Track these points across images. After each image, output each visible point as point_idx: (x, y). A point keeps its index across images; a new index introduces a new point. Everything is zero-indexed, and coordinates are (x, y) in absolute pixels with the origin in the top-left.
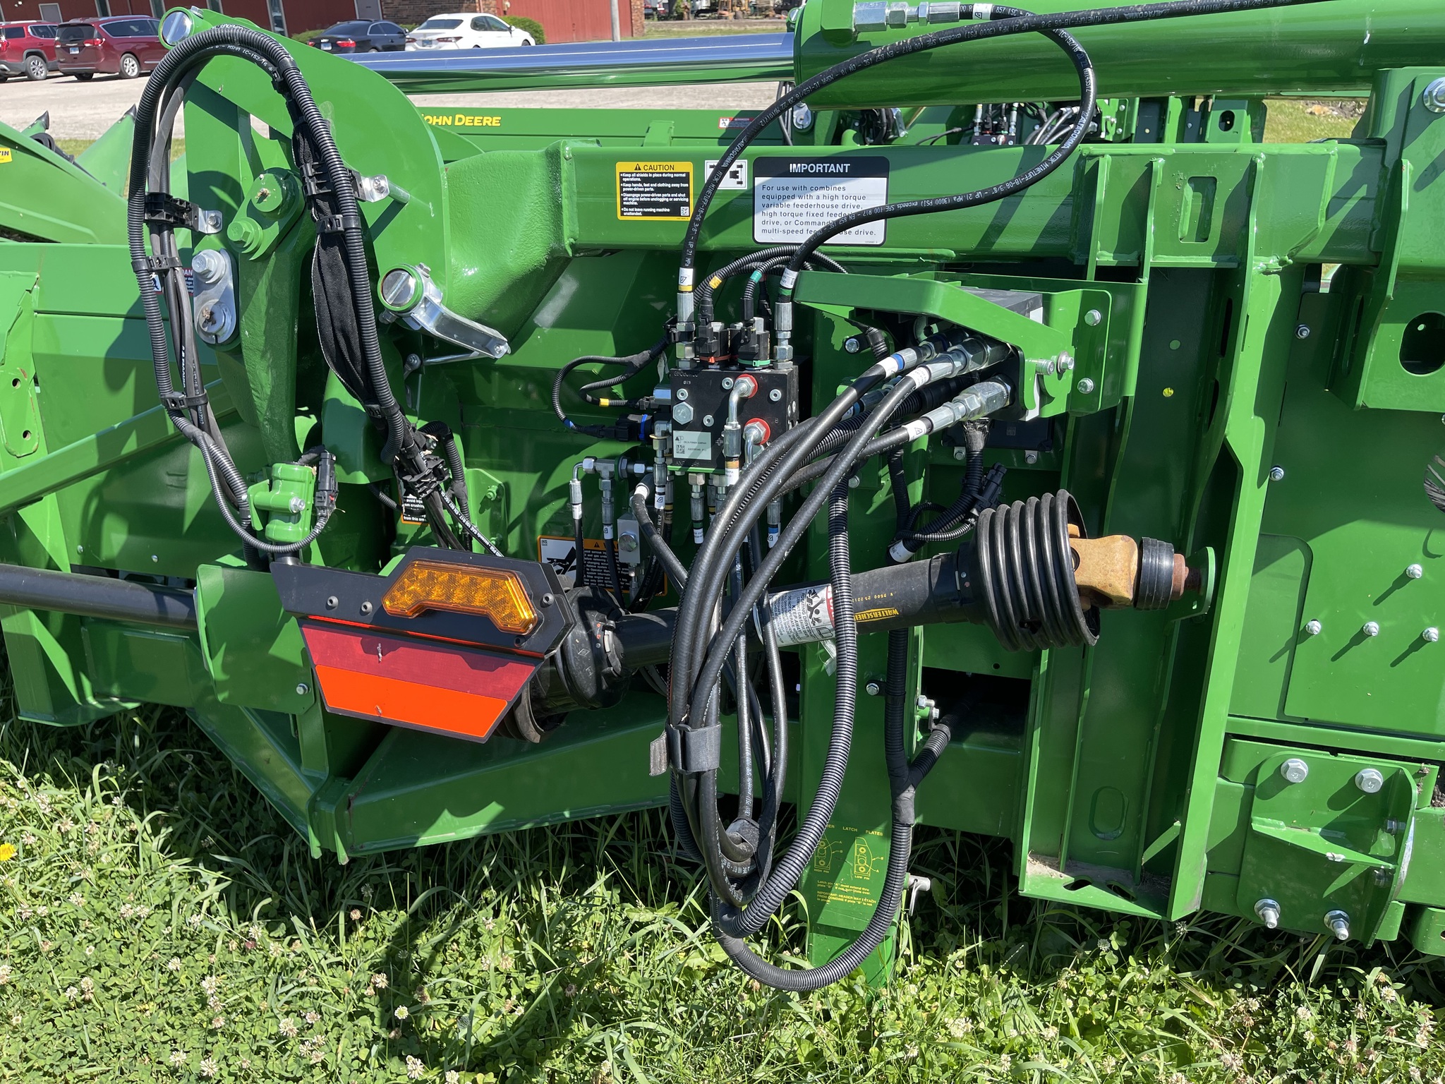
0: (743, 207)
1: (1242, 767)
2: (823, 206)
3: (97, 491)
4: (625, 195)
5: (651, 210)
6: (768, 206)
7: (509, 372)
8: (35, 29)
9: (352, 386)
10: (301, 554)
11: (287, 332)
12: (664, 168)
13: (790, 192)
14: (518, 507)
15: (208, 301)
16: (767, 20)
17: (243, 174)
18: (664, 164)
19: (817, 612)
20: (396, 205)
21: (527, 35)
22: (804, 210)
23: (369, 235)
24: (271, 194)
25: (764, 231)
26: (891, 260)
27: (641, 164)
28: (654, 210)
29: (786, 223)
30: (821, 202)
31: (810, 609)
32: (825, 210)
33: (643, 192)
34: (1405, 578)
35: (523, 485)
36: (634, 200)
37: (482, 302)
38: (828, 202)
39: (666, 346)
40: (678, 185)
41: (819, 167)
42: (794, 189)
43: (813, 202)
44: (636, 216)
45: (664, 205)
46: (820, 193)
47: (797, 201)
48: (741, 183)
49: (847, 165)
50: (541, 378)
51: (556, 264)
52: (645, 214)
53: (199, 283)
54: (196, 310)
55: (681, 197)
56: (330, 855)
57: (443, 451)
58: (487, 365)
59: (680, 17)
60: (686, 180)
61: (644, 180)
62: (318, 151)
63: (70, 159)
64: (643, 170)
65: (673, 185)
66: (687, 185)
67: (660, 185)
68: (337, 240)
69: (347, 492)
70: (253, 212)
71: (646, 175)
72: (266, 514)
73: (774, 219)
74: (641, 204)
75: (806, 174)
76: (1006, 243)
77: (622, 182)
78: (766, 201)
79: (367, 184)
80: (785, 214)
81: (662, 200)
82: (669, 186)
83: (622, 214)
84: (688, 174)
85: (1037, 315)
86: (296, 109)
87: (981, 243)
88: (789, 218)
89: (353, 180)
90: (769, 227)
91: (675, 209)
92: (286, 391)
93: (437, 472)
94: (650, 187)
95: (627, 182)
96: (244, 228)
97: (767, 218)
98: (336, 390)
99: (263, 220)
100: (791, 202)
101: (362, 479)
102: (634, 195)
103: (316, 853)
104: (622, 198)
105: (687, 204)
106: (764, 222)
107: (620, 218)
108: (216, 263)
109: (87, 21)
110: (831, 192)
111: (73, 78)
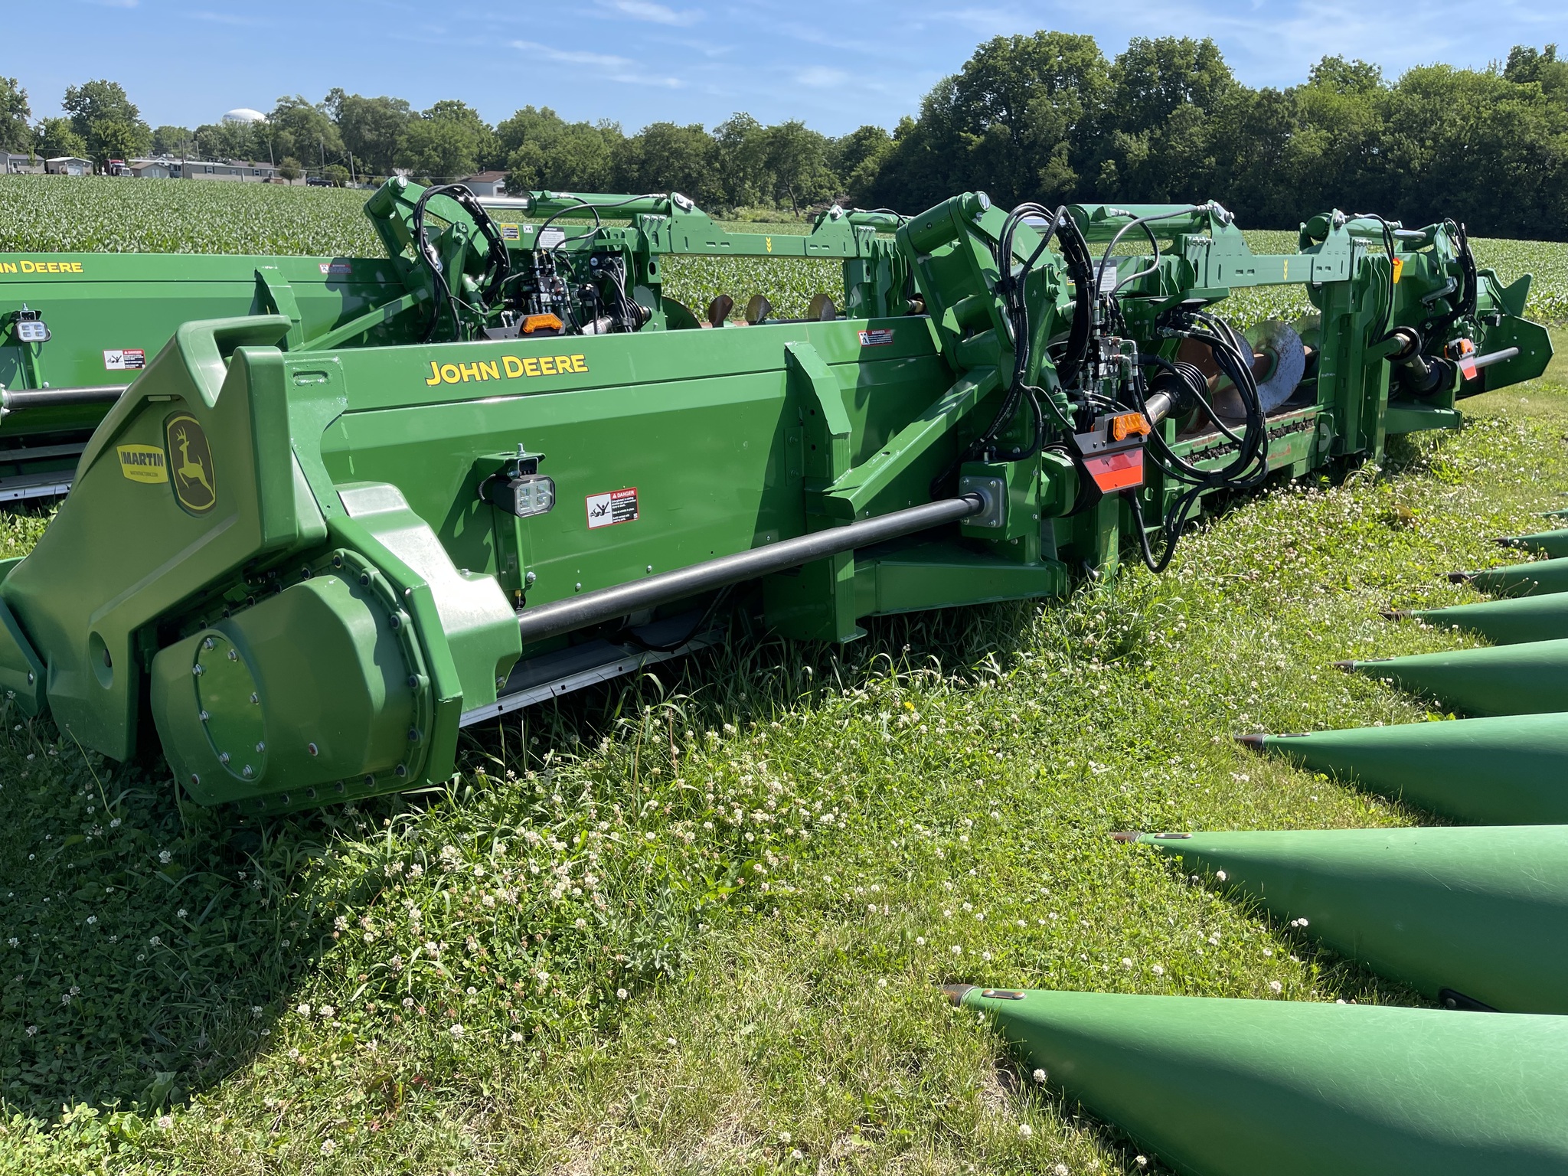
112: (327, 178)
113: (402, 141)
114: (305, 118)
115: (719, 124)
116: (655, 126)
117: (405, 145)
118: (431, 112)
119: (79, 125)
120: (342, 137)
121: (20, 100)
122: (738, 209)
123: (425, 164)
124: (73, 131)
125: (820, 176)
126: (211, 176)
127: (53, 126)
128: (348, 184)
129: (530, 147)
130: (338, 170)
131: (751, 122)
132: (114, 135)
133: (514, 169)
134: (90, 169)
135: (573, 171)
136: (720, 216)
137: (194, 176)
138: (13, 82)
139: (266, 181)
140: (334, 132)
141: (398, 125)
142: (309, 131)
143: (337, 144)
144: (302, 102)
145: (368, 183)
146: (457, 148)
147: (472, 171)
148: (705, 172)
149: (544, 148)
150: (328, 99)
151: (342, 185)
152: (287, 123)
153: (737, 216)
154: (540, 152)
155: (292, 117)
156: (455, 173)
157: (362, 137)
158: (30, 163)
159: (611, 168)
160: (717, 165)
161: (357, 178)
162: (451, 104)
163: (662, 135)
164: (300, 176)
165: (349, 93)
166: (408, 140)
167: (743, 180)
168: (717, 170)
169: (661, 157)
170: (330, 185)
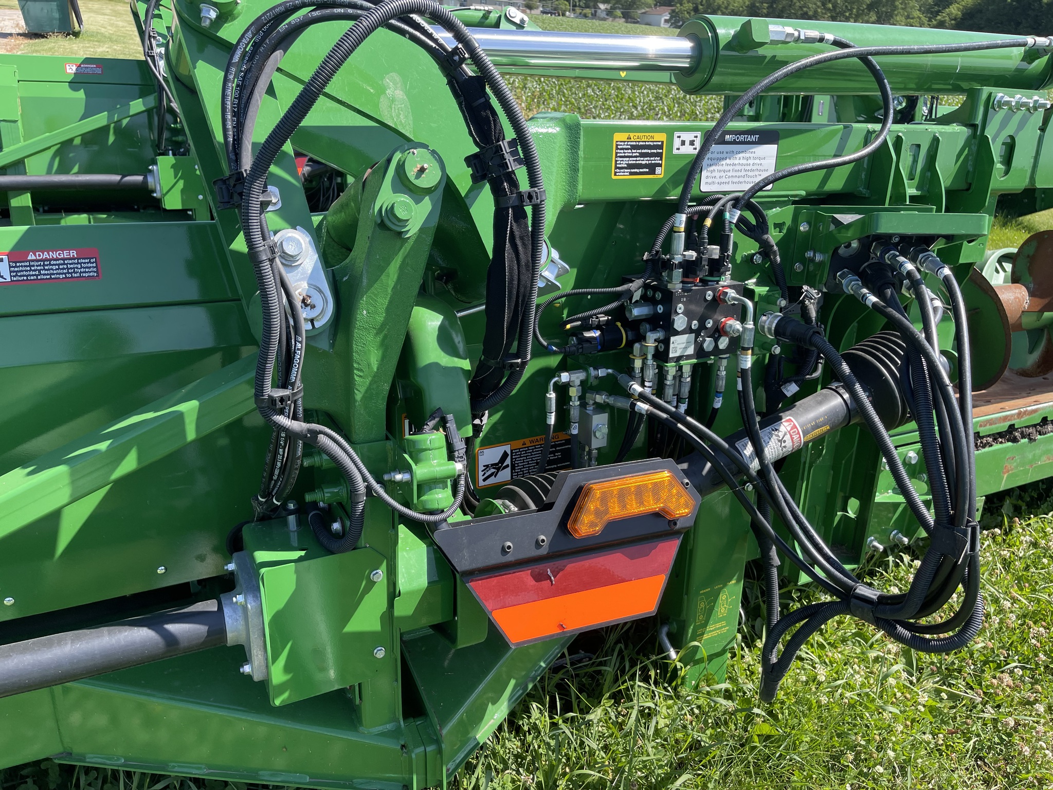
2: (742, 165)
4: (618, 159)
5: (636, 170)
6: (711, 165)
12: (647, 138)
13: (725, 155)
18: (647, 134)
19: (785, 442)
22: (731, 168)
25: (707, 183)
26: (774, 199)
27: (632, 135)
28: (638, 171)
29: (720, 177)
30: (742, 161)
31: (779, 441)
32: (743, 167)
33: (632, 157)
36: (624, 163)
38: (745, 162)
40: (655, 151)
41: (742, 138)
42: (727, 153)
43: (737, 162)
44: (624, 176)
45: (645, 166)
46: (741, 155)
47: (728, 161)
48: (695, 149)
49: (757, 136)
52: (631, 174)
55: (656, 160)
60: (661, 147)
61: (634, 147)
64: (632, 140)
65: (652, 151)
66: (661, 151)
67: (643, 151)
71: (634, 143)
73: (714, 174)
74: (630, 166)
75: (734, 142)
77: (617, 148)
78: (710, 162)
80: (720, 171)
81: (644, 162)
82: (649, 151)
83: (615, 175)
84: (662, 142)
87: (819, 187)
88: (722, 174)
90: (710, 180)
91: (652, 169)
94: (636, 152)
95: (621, 149)
97: (709, 174)
100: (724, 162)
102: (624, 159)
104: (616, 161)
105: (660, 165)
106: (707, 177)
107: (614, 177)
110: (747, 155)
112: (555, 9)
125: (913, 18)
128: (567, 13)
130: (562, 4)
133: (678, 5)
145: (580, 14)
147: (650, 7)
148: (819, 10)
151: (564, 15)
160: (830, 6)
161: (574, 10)
164: (537, 8)
168: (829, 9)
170: (555, 14)
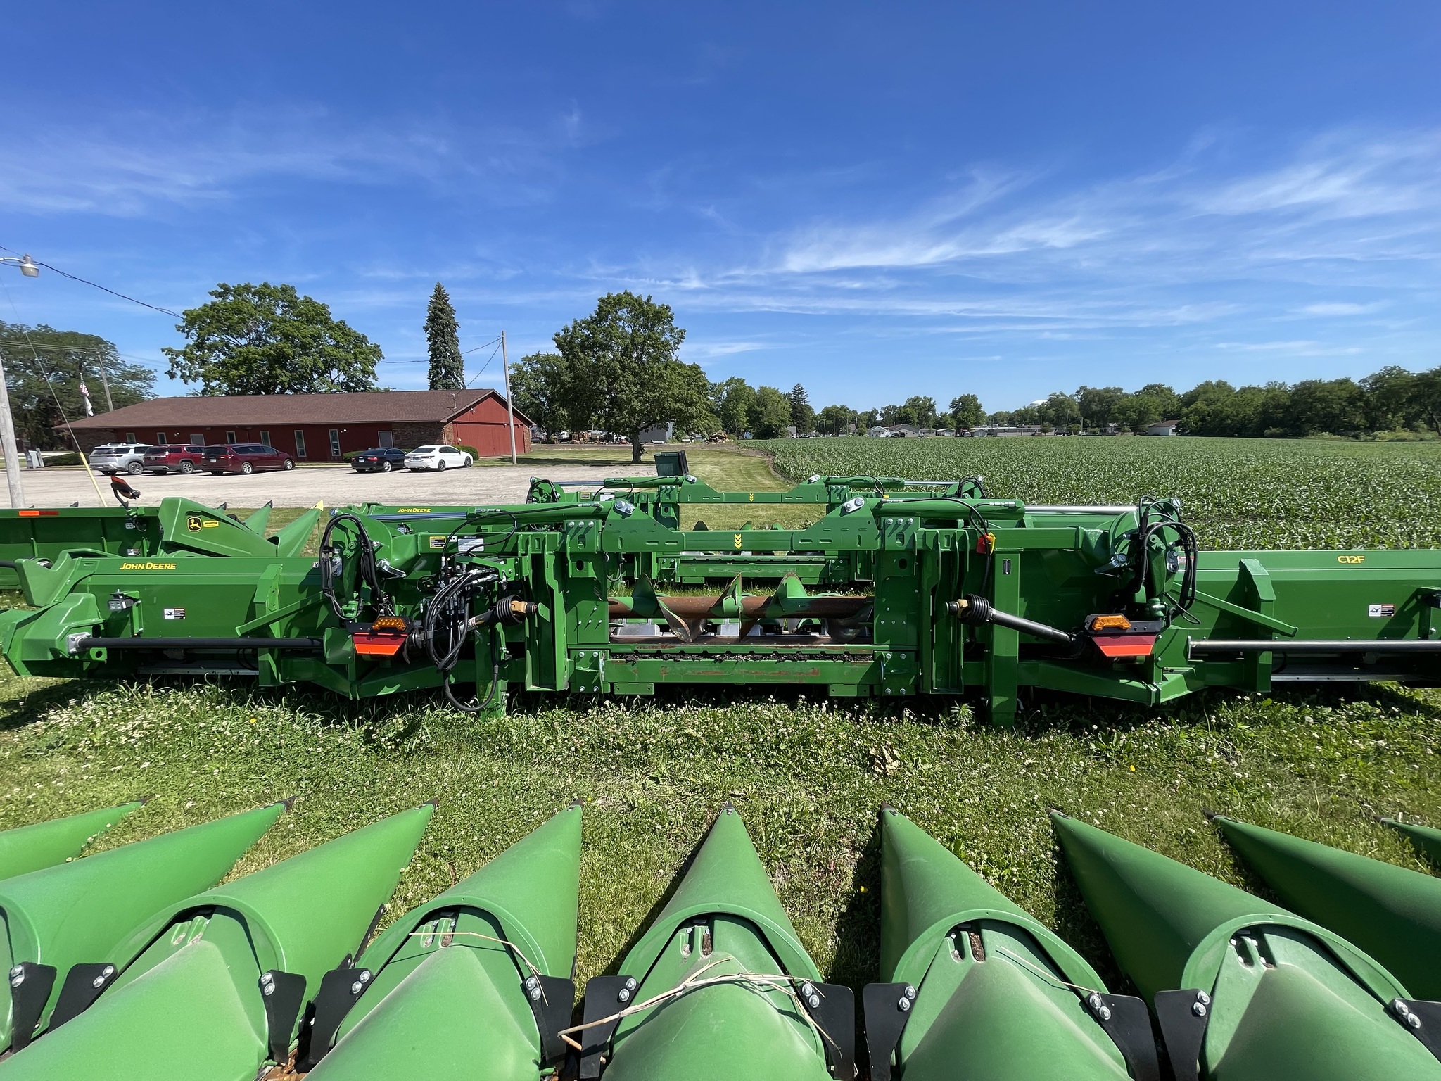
0: (456, 545)
1: (572, 656)
3: (291, 621)
6: (460, 545)
7: (408, 581)
8: (189, 449)
9: (368, 584)
10: (353, 620)
11: (354, 573)
12: (440, 537)
14: (408, 614)
15: (336, 567)
16: (595, 445)
17: (346, 541)
20: (381, 546)
21: (469, 455)
22: (467, 545)
23: (374, 553)
24: (353, 546)
27: (435, 537)
28: (438, 546)
32: (471, 545)
34: (594, 611)
35: (409, 608)
37: (399, 565)
39: (439, 573)
41: (470, 537)
44: (433, 547)
48: (455, 540)
49: (476, 536)
50: (413, 582)
51: (417, 558)
52: (435, 546)
53: (334, 564)
54: (332, 570)
56: (355, 699)
57: (390, 599)
58: (401, 579)
59: (553, 443)
61: (436, 540)
62: (365, 537)
63: (244, 524)
68: (368, 554)
69: (365, 607)
70: (349, 549)
72: (346, 612)
75: (468, 539)
76: (507, 550)
79: (374, 543)
80: (463, 546)
84: (445, 539)
85: (502, 562)
86: (360, 529)
89: (372, 542)
90: (460, 548)
91: (441, 545)
92: (352, 587)
93: (387, 603)
95: (432, 540)
96: (347, 552)
98: (365, 585)
99: (351, 550)
101: (369, 604)
102: (434, 543)
103: (351, 698)
105: (444, 544)
108: (338, 559)
109: (223, 446)
110: (472, 542)
111: (210, 473)
113: (1114, 408)
114: (1062, 402)
115: (1365, 376)
116: (1303, 383)
117: (1116, 410)
118: (1140, 392)
119: (955, 415)
120: (1079, 410)
121: (932, 406)
122: (1376, 433)
123: (1127, 420)
124: (952, 417)
126: (1006, 434)
127: (944, 416)
129: (1199, 405)
130: (1075, 426)
131: (1401, 371)
132: (966, 418)
133: (1184, 418)
134: (954, 433)
135: (1228, 416)
136: (1357, 438)
137: (999, 434)
138: (931, 399)
139: (1033, 435)
140: (1076, 407)
141: (1113, 401)
142: (1063, 408)
143: (1077, 413)
144: (1062, 395)
145: (1091, 432)
146: (1148, 410)
147: (1156, 421)
149: (1208, 405)
150: (1078, 392)
152: (1052, 406)
153: (1375, 437)
154: (1205, 407)
155: (1057, 403)
156: (1145, 423)
157: (1091, 409)
158: (930, 432)
159: (1259, 413)
161: (1085, 430)
162: (1154, 386)
163: (1309, 389)
164: (1051, 431)
165: (1090, 388)
166: (1118, 408)
167: (1386, 413)
169: (1306, 403)
